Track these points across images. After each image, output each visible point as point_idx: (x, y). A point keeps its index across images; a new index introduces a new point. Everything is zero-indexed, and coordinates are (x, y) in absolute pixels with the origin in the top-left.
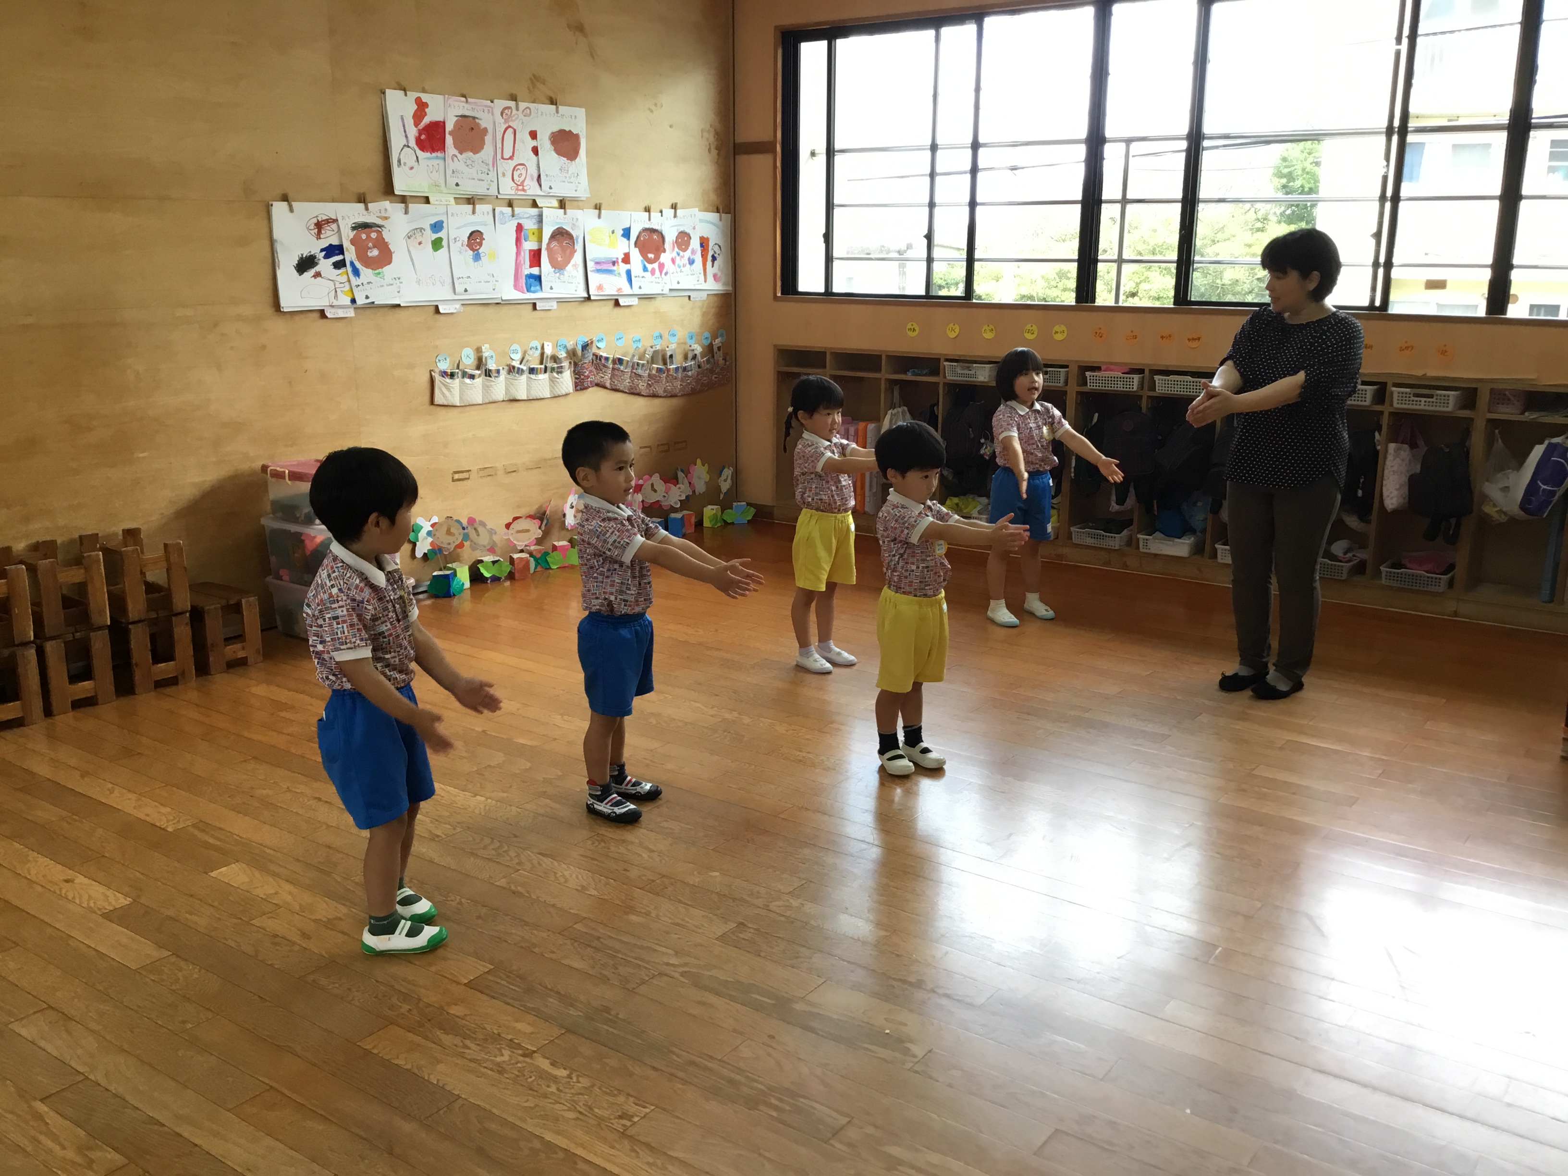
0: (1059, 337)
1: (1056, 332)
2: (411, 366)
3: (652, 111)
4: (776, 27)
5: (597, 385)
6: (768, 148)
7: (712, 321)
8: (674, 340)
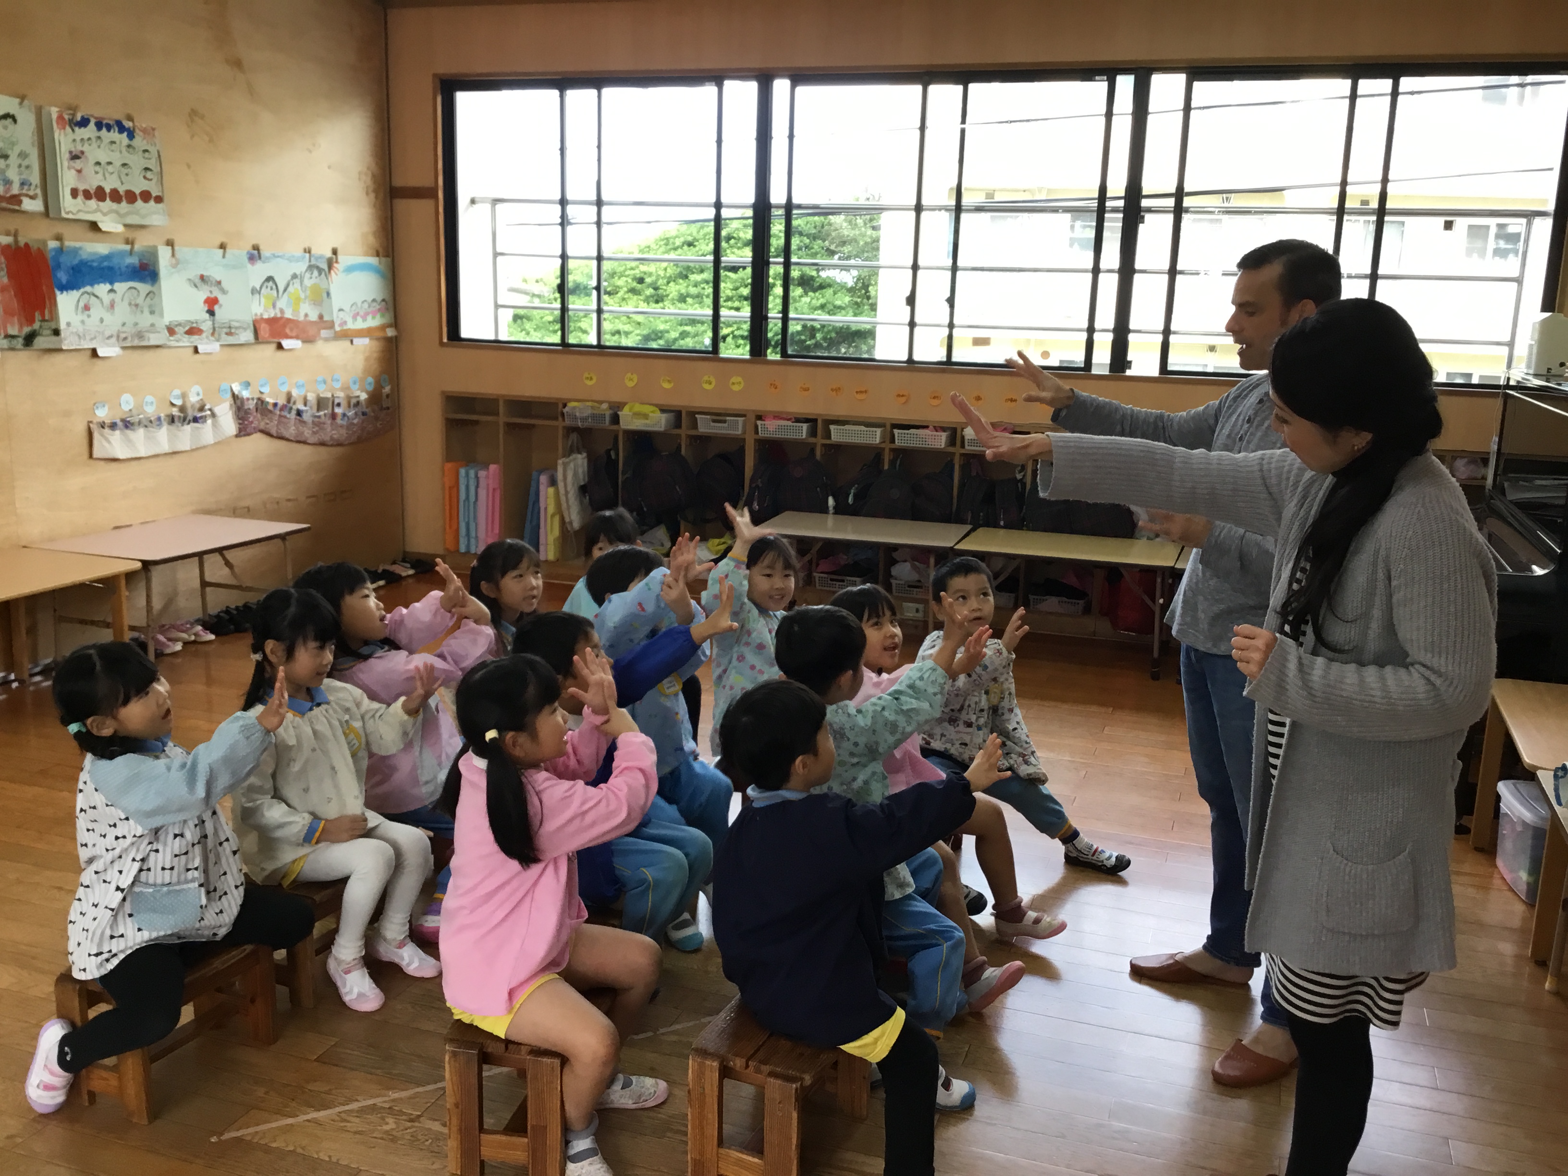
0: (736, 388)
1: (733, 384)
2: (67, 414)
3: (310, 151)
4: (435, 75)
5: (262, 431)
6: (429, 193)
7: (375, 366)
8: (338, 385)
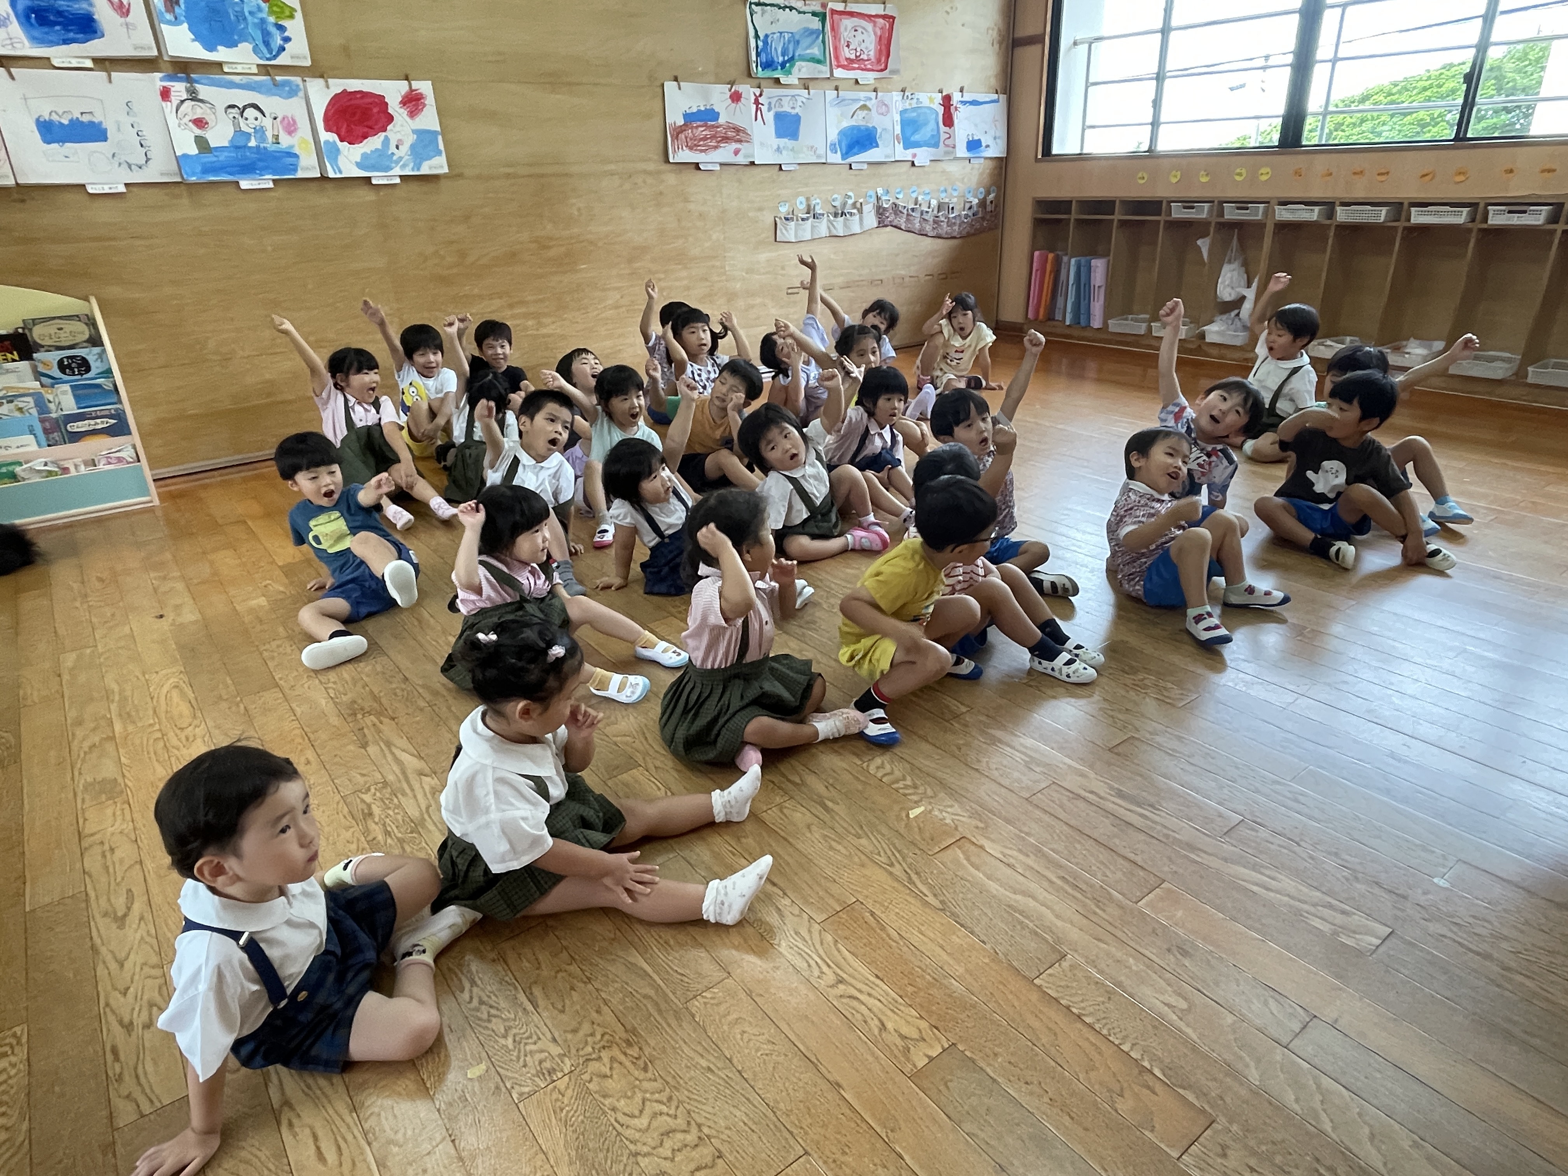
0: (1264, 178)
1: (1262, 174)
3: (948, 13)
5: (895, 226)
6: (1037, 40)
7: (986, 179)
8: (955, 194)
